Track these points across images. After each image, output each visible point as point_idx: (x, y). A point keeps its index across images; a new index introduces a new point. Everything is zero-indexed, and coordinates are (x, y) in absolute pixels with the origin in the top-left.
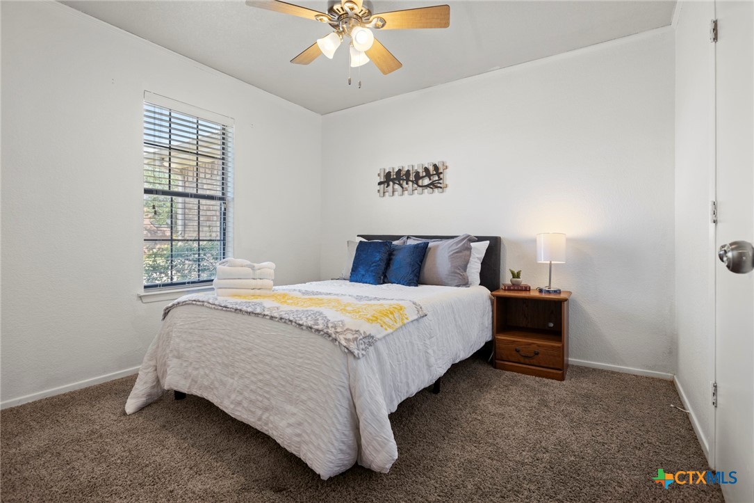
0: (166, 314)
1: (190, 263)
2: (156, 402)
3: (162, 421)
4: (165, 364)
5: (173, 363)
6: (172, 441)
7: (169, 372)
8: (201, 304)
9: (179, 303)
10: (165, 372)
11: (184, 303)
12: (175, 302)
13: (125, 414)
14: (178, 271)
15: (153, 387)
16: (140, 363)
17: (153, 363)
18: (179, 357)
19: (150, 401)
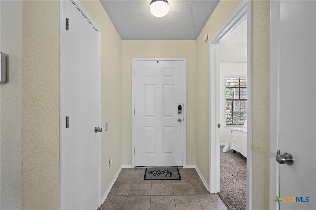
0: (231, 132)
1: (238, 117)
2: (229, 152)
3: (230, 156)
4: (231, 143)
5: (233, 143)
6: (233, 160)
7: (232, 145)
8: (240, 131)
9: (234, 130)
10: (231, 145)
11: (236, 130)
12: (234, 129)
13: (223, 152)
14: (234, 119)
15: (228, 148)
16: (225, 143)
17: (228, 143)
18: (234, 142)
19: (228, 151)
